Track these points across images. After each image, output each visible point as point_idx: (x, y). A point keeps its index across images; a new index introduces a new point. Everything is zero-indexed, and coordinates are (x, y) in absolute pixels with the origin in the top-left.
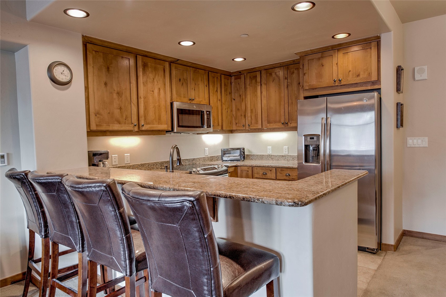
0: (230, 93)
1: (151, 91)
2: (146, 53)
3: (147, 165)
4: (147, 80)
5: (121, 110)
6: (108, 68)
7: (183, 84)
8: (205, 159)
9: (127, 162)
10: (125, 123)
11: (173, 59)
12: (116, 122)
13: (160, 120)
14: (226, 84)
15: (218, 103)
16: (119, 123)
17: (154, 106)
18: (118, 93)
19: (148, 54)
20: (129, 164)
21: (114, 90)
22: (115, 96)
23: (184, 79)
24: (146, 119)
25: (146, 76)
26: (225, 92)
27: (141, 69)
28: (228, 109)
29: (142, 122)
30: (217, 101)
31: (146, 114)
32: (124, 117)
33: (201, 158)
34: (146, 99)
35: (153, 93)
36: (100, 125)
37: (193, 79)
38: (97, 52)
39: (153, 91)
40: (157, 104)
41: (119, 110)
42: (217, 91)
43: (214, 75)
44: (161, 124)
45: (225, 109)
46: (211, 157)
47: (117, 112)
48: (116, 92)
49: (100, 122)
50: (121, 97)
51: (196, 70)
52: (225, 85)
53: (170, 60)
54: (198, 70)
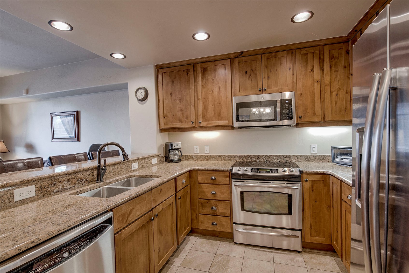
0: (345, 67)
1: (211, 91)
2: (205, 60)
3: (223, 157)
4: (206, 82)
5: (183, 112)
6: (173, 82)
7: (250, 75)
8: (308, 157)
9: (206, 153)
10: (186, 122)
11: (235, 54)
12: (178, 122)
13: (220, 116)
14: (336, 55)
15: (314, 87)
16: (181, 121)
17: (214, 104)
18: (180, 99)
19: (207, 59)
20: (209, 154)
21: (177, 97)
22: (178, 102)
23: (252, 70)
24: (205, 117)
25: (205, 79)
26: (333, 68)
27: (200, 75)
28: (338, 91)
29: (201, 120)
30: (313, 84)
31: (205, 113)
32: (185, 117)
33: (300, 156)
34: (205, 99)
35: (213, 93)
36: (167, 124)
37: (266, 67)
38: (165, 73)
39: (212, 91)
40: (217, 102)
41: (181, 112)
42: (312, 70)
43: (306, 51)
44: (221, 120)
45: (331, 92)
46: (321, 156)
47: (179, 114)
48: (178, 99)
49: (167, 122)
50: (182, 102)
51: (272, 55)
52: (332, 58)
53: (232, 56)
54: (274, 54)
